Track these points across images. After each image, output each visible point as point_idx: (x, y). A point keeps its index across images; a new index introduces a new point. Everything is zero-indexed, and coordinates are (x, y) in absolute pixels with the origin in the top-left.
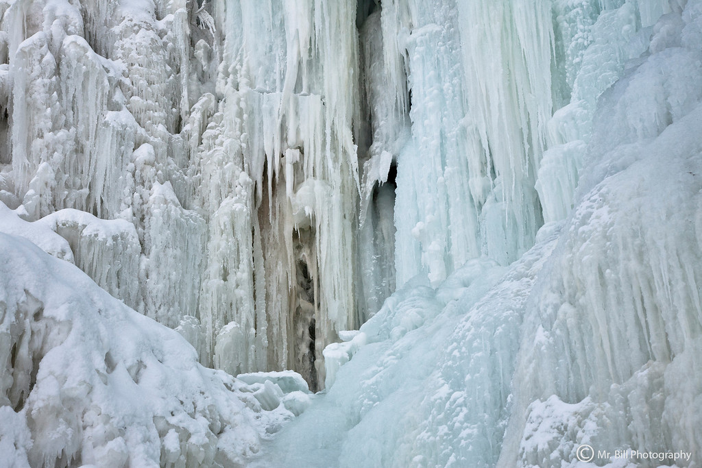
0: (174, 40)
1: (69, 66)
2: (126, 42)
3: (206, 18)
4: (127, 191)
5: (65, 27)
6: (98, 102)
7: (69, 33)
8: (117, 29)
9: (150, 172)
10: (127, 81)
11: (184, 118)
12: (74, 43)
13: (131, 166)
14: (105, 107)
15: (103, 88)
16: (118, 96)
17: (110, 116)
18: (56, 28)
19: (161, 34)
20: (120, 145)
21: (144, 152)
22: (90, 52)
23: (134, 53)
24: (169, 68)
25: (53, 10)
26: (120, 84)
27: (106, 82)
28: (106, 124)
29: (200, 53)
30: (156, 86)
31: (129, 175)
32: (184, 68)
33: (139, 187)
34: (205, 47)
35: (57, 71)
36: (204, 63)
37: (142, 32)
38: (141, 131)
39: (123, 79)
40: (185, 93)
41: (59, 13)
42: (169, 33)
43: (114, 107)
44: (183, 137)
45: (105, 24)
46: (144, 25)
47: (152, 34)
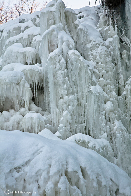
0: (114, 50)
1: (72, 64)
2: (94, 52)
3: (125, 39)
4: (103, 124)
5: (68, 45)
6: (87, 81)
7: (70, 49)
8: (88, 46)
9: (112, 115)
10: (97, 71)
11: (123, 88)
12: (72, 53)
13: (104, 112)
14: (90, 84)
15: (88, 74)
16: (94, 79)
17: (92, 88)
18: (64, 46)
19: (108, 47)
20: (98, 102)
21: (109, 105)
22: (81, 58)
23: (98, 57)
24: (113, 64)
25: (62, 38)
26: (94, 72)
27: (89, 72)
28: (91, 92)
29: (125, 56)
30: (110, 73)
31: (104, 116)
32: (119, 64)
33: (108, 123)
34: (127, 53)
35: (67, 67)
36: (127, 61)
37: (100, 47)
38: (106, 95)
39: (95, 70)
40: (122, 76)
41: (65, 39)
42: (111, 47)
43: (93, 84)
44: (123, 98)
45: (82, 44)
46: (101, 44)
47: (105, 48)
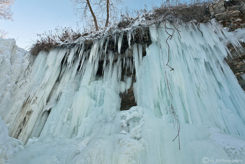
0: (24, 68)
1: (5, 63)
2: (16, 64)
3: (30, 67)
4: (3, 90)
5: (8, 56)
6: (6, 72)
7: (8, 58)
8: (15, 61)
9: (8, 89)
10: (13, 71)
11: (19, 82)
12: (7, 60)
13: (6, 86)
14: (7, 74)
15: (9, 70)
16: (10, 73)
17: (7, 76)
18: (6, 56)
19: (22, 66)
20: (6, 82)
21: (9, 85)
22: (10, 63)
23: (16, 67)
24: (20, 72)
25: (7, 52)
26: (11, 71)
27: (10, 70)
28: (6, 77)
29: (26, 72)
30: (17, 74)
31: (5, 88)
32: (23, 73)
33: (5, 91)
34: (28, 72)
35: (2, 63)
36: (26, 74)
37: (19, 64)
38: (11, 81)
39: (12, 70)
40: (21, 78)
41: (8, 53)
42: (23, 66)
43: (8, 74)
44: (17, 85)
45: (14, 59)
46: (20, 63)
47: (21, 65)
